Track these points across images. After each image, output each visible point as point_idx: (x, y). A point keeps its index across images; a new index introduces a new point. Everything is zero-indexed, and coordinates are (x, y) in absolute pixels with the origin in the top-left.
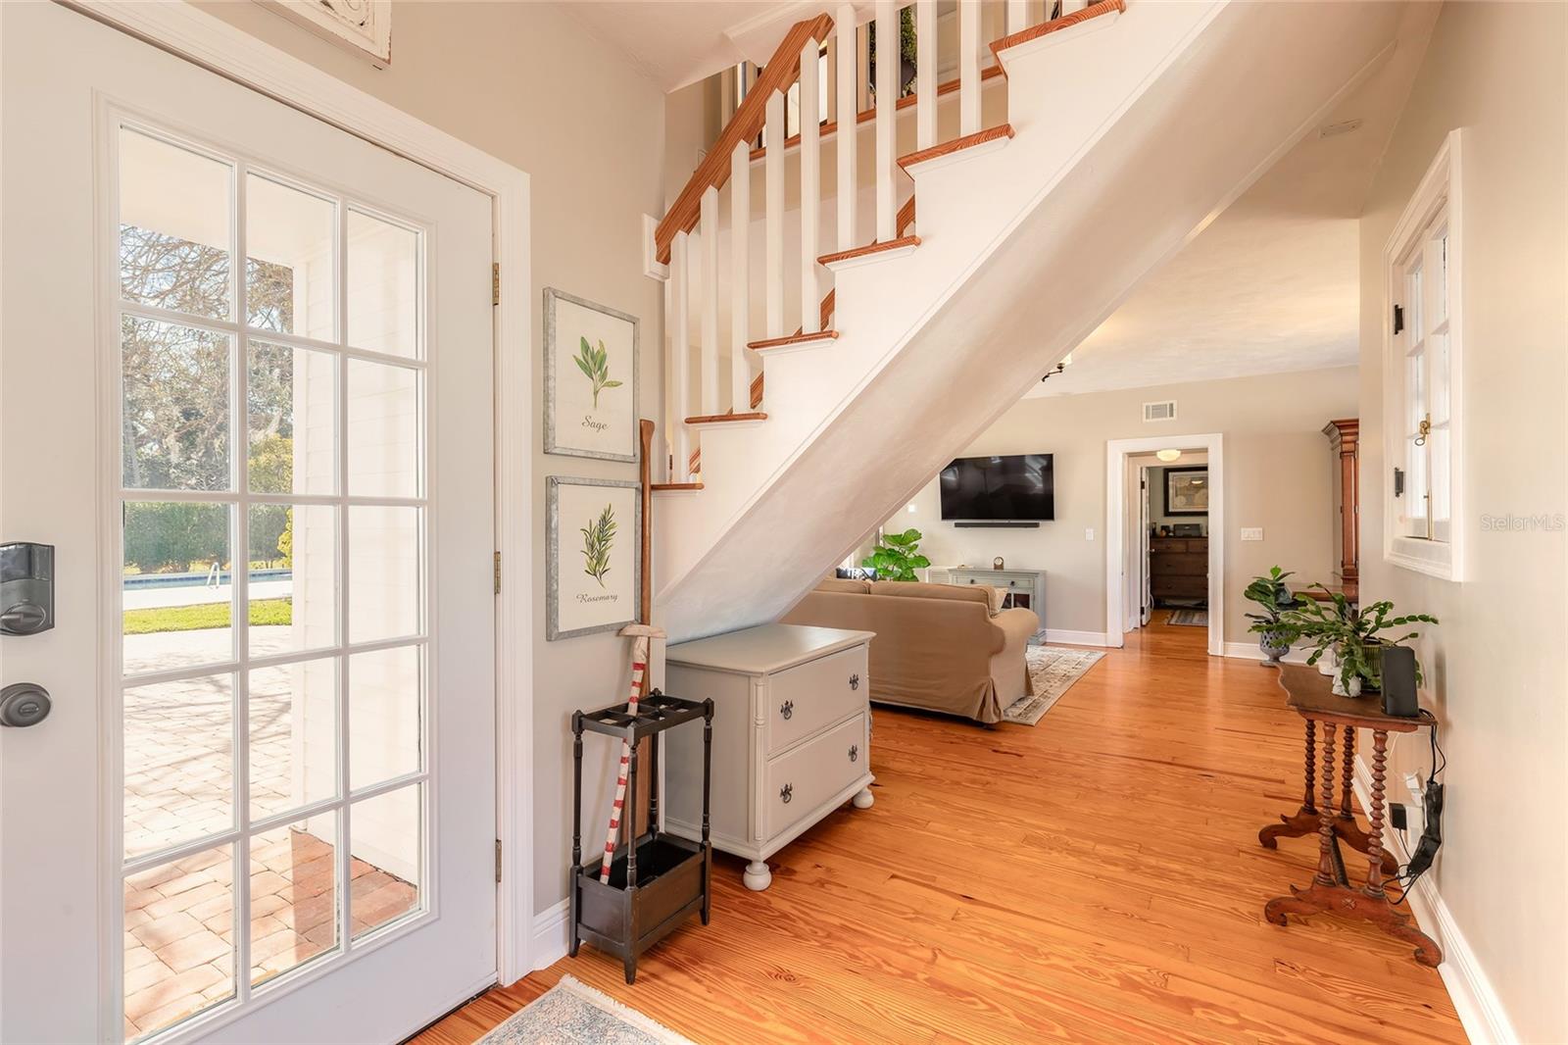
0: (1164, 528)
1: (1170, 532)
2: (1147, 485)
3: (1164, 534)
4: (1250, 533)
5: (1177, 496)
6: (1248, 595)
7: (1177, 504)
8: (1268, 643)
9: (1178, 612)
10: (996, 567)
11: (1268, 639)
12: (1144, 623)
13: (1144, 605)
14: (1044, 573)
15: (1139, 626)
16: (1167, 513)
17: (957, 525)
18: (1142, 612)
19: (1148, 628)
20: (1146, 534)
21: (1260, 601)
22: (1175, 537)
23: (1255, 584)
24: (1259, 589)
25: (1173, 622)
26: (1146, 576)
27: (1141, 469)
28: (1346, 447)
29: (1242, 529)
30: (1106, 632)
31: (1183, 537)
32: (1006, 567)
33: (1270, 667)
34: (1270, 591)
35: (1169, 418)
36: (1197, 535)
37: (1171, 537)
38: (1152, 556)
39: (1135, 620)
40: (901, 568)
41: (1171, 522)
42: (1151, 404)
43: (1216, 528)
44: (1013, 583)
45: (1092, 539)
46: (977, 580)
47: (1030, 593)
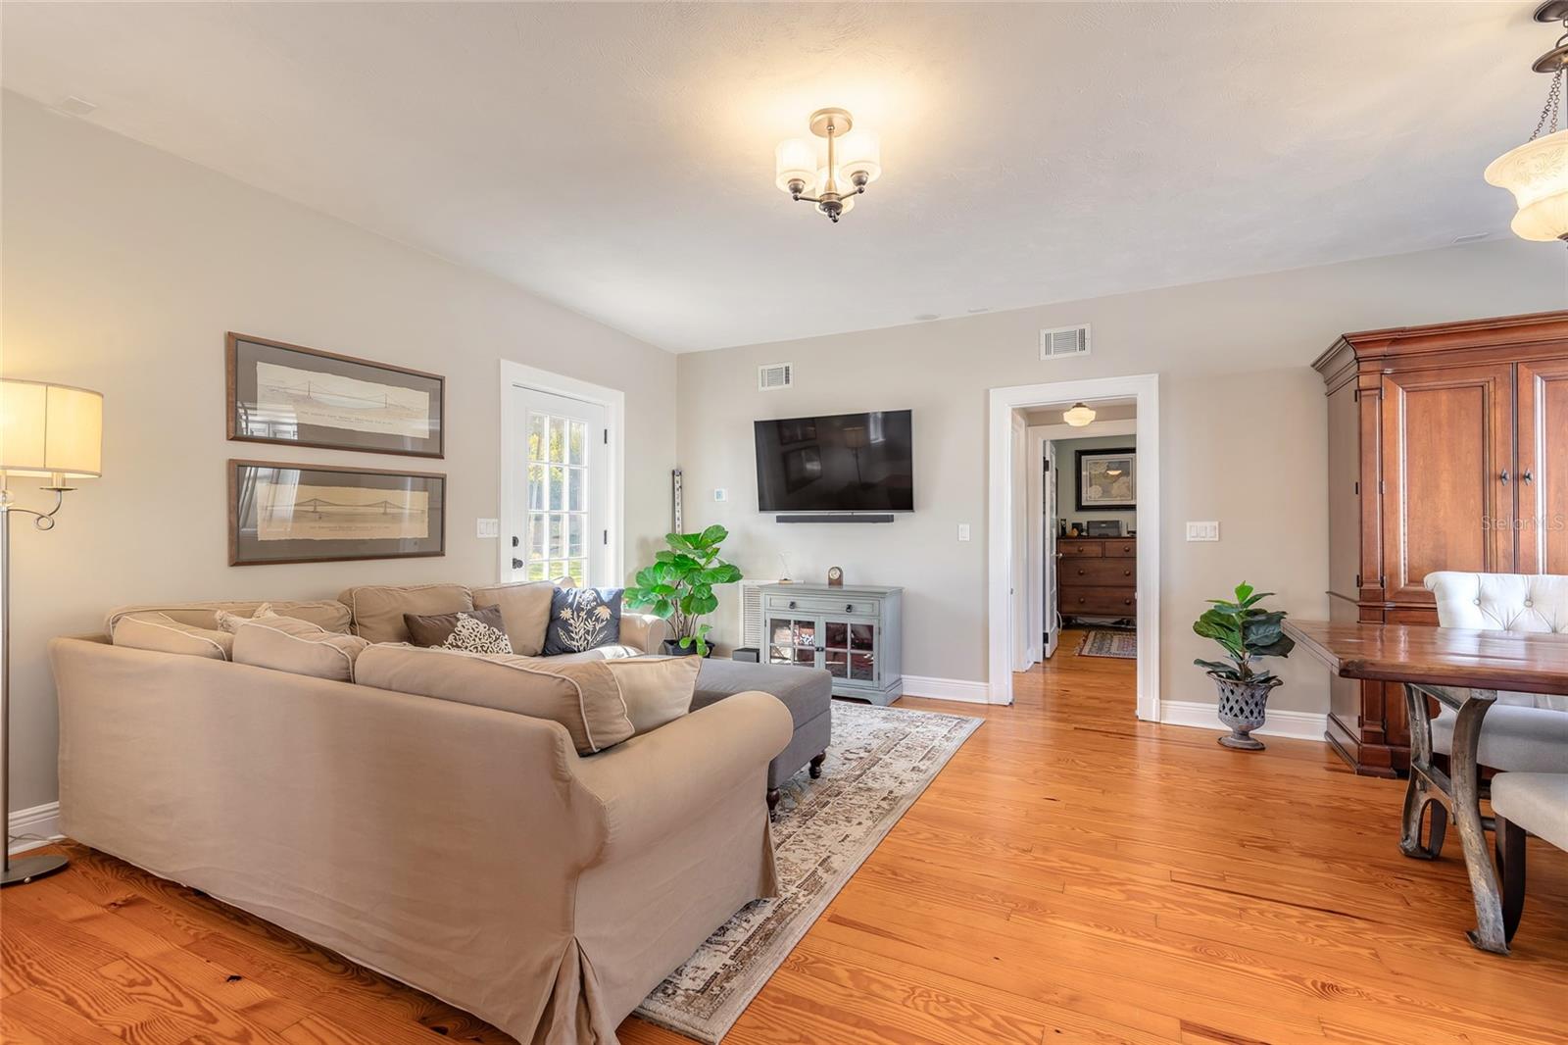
0: (1076, 526)
1: (1082, 531)
2: (1053, 466)
3: (1076, 533)
4: (1202, 530)
5: (1091, 486)
6: (1198, 629)
7: (1091, 495)
8: (1231, 709)
9: (1093, 634)
10: (832, 583)
11: (1232, 703)
12: (1048, 655)
13: (1047, 631)
14: (899, 592)
15: (1041, 660)
16: (1080, 507)
17: (780, 520)
18: (1046, 640)
19: (1054, 663)
20: (1051, 533)
21: (1219, 639)
22: (1088, 537)
23: (1211, 612)
24: (1217, 619)
25: (1085, 652)
26: (1051, 590)
27: (1044, 442)
28: (1365, 381)
29: (1188, 524)
30: (988, 681)
31: (1100, 537)
32: (845, 581)
33: (1235, 748)
34: (1235, 624)
35: (1079, 353)
36: (1116, 534)
37: (1084, 537)
38: (1060, 562)
39: (1035, 653)
40: (692, 584)
41: (1084, 518)
42: (1052, 331)
43: (1148, 526)
44: (849, 607)
45: (968, 539)
46: (799, 603)
47: (874, 623)
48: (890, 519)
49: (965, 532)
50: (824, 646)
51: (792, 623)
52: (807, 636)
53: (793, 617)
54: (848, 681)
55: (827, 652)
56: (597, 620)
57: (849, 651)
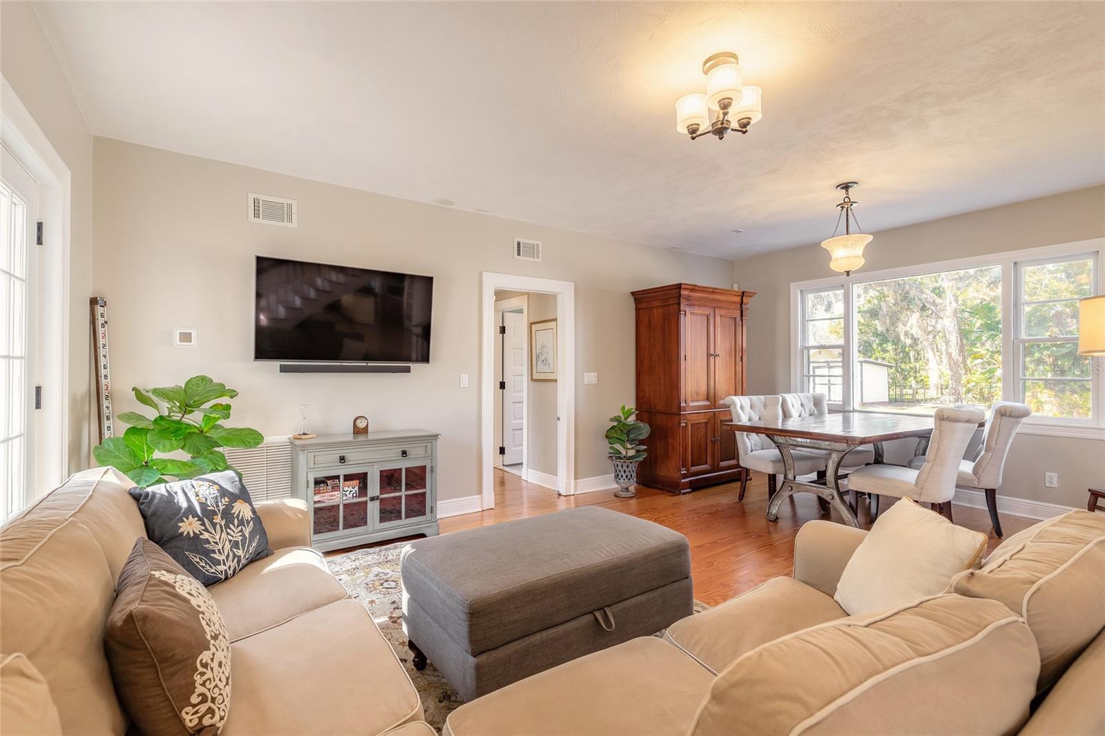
4: (591, 378)
10: (358, 431)
17: (284, 369)
29: (585, 374)
30: (481, 494)
32: (374, 430)
35: (536, 260)
44: (404, 452)
45: (467, 386)
46: (348, 456)
47: (428, 464)
48: (408, 370)
49: (465, 380)
50: (378, 494)
51: (342, 479)
52: (351, 489)
53: (342, 471)
54: (404, 521)
55: (381, 500)
56: (241, 523)
57: (403, 493)
